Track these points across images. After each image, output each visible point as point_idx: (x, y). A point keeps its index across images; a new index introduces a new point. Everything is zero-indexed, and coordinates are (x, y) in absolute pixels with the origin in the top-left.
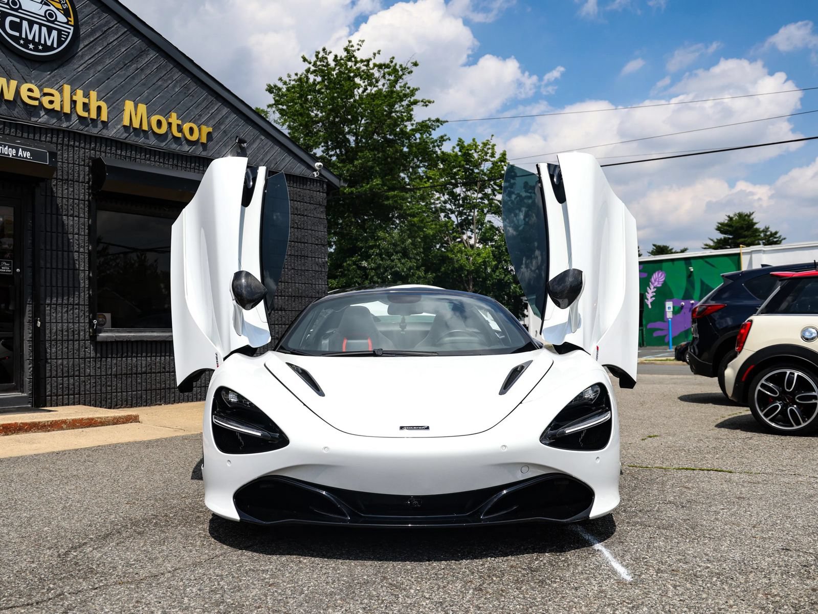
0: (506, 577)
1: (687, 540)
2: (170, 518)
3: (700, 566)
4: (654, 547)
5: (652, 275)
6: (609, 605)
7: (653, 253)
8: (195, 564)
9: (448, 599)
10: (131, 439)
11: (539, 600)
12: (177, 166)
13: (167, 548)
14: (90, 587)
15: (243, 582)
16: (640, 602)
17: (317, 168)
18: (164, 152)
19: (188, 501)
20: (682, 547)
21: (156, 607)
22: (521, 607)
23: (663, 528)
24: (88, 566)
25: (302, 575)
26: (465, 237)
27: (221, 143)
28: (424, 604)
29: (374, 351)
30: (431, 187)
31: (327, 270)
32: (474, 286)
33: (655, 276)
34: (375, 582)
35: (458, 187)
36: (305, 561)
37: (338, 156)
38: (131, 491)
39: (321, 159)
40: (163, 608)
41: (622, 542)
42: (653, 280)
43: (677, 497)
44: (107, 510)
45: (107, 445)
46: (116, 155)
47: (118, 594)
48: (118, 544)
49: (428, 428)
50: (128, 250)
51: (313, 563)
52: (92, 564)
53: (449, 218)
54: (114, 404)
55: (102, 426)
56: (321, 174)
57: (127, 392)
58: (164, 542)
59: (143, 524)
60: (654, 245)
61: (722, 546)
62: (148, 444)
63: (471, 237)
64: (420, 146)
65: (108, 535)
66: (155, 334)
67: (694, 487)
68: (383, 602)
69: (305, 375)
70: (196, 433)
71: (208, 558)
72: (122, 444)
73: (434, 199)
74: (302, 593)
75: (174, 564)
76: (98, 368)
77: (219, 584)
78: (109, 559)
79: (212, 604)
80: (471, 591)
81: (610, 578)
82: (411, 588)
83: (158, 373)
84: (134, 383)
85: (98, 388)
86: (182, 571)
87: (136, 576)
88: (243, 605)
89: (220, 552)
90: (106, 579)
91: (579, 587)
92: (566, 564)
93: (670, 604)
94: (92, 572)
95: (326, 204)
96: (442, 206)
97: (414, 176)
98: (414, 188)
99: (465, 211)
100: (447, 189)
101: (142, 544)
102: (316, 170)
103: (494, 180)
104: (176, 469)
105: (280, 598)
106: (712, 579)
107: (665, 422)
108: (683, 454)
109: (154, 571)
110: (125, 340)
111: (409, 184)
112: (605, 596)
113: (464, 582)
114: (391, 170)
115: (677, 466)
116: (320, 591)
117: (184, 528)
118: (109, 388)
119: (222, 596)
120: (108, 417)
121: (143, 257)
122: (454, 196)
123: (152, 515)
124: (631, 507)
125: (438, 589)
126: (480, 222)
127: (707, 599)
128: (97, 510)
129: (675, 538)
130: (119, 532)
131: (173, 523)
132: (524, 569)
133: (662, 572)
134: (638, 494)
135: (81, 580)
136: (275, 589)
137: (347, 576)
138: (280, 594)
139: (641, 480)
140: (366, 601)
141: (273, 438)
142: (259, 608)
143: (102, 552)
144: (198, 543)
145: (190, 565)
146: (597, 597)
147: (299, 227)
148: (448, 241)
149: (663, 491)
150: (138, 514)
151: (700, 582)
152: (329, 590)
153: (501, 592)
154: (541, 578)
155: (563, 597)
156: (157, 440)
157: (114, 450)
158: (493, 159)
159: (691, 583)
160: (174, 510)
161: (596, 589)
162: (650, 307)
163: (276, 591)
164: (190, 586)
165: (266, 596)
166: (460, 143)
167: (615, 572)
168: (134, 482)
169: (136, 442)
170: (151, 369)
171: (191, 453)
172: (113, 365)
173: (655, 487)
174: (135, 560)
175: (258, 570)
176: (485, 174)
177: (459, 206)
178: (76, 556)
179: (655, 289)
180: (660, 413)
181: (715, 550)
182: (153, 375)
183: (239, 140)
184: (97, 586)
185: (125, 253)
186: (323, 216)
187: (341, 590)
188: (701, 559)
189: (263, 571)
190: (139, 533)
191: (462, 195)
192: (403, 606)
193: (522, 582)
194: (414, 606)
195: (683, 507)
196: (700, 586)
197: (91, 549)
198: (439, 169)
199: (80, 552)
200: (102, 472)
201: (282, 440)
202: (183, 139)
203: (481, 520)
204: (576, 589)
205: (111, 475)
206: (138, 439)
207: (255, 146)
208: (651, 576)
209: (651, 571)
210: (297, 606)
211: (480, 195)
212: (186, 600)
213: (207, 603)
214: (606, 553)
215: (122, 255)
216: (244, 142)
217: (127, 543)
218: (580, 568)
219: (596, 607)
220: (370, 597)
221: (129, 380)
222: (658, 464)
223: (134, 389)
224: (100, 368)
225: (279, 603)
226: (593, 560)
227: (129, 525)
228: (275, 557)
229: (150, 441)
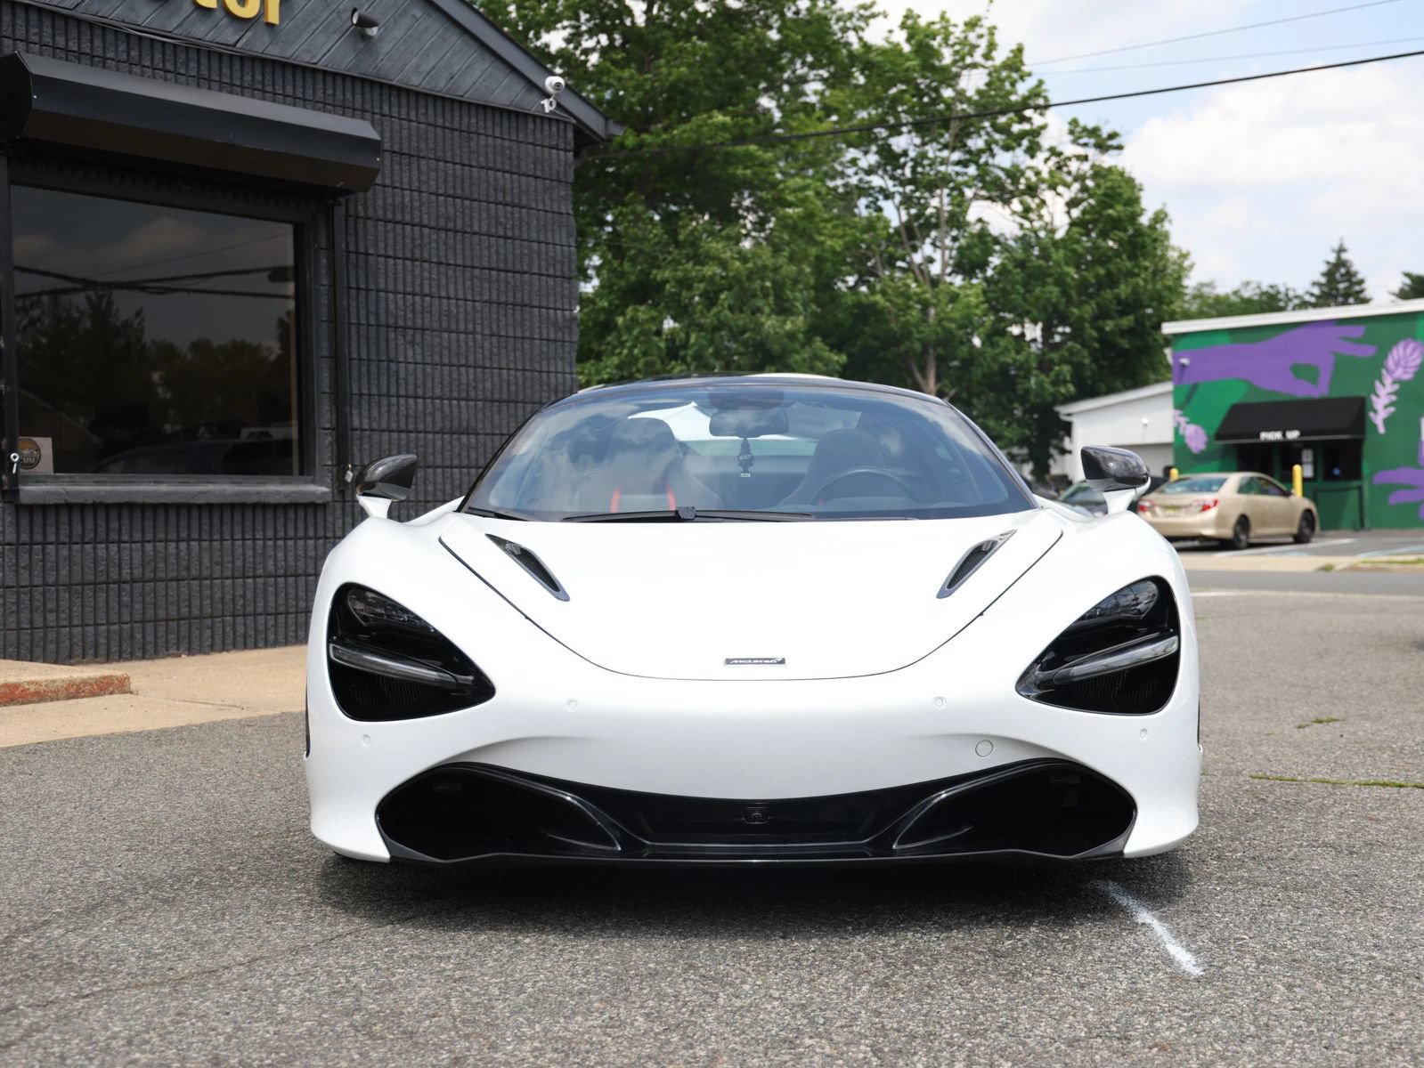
0: (942, 965)
1: (1342, 912)
2: (230, 873)
3: (1354, 955)
4: (1265, 921)
5: (1390, 349)
6: (1144, 1012)
7: (1404, 295)
8: (295, 951)
9: (818, 1000)
10: (117, 728)
11: (1001, 1002)
12: (210, 80)
13: (232, 925)
14: (73, 994)
15: (398, 977)
16: (1209, 1009)
17: (550, 90)
18: (175, 45)
19: (266, 844)
20: (1328, 922)
21: (219, 1021)
22: (964, 1012)
23: (1295, 890)
24: (60, 960)
25: (520, 964)
26: (917, 258)
27: (314, 26)
28: (769, 1007)
29: (676, 512)
30: (834, 133)
31: (576, 338)
32: (938, 379)
33: (1398, 352)
34: (672, 972)
35: (900, 133)
36: (527, 940)
37: (604, 52)
38: (133, 827)
39: (564, 57)
40: (236, 1022)
41: (1199, 912)
42: (1390, 362)
43: (1344, 837)
44: (85, 863)
45: (61, 741)
46: (55, 48)
47: (136, 1003)
48: (120, 921)
49: (782, 662)
50: (70, 285)
51: (544, 943)
52: (68, 956)
53: (879, 210)
54: (64, 653)
55: (40, 701)
56: (559, 106)
57: (96, 625)
58: (224, 914)
59: (171, 886)
60: (1408, 275)
61: (1415, 922)
62: (160, 737)
63: (933, 255)
64: (808, 30)
65: (94, 907)
66: (163, 488)
67: (1389, 819)
68: (685, 1004)
69: (527, 559)
70: (271, 713)
71: (321, 939)
72: (97, 738)
73: (841, 164)
74: (521, 991)
75: (250, 950)
76: (24, 568)
77: (348, 981)
78: (106, 947)
79: (337, 1012)
80: (865, 988)
81: (1156, 969)
82: (744, 982)
83: (172, 580)
84: (114, 604)
85: (25, 615)
86: (268, 962)
87: (171, 973)
88: (402, 1014)
89: (347, 929)
90: (104, 981)
91: (1089, 984)
92: (1069, 947)
93: (1271, 1014)
94: (72, 969)
95: (571, 179)
96: (860, 180)
97: (794, 105)
98: (791, 138)
99: (918, 194)
100: (876, 139)
101: (174, 920)
102: (547, 96)
103: (993, 116)
104: (233, 783)
105: (476, 1000)
106: (1373, 977)
107: (1365, 693)
108: (1385, 756)
109: (208, 964)
110: (90, 501)
111: (779, 125)
112: (1140, 999)
113: (855, 972)
114: (738, 88)
115: (1363, 779)
116: (557, 988)
117: (263, 890)
118: (51, 617)
119: (357, 1000)
120: (54, 681)
121: (104, 304)
122: (890, 159)
123: (189, 869)
124: (1235, 851)
125: (799, 984)
126: (956, 220)
127: (1351, 1009)
128: (59, 864)
129: (1316, 907)
130: (119, 901)
131: (238, 882)
132: (980, 953)
133: (1270, 962)
134: (1258, 827)
135: (50, 984)
136: (465, 987)
137: (614, 964)
138: (477, 994)
139: (1273, 802)
140: (651, 1003)
141: (461, 687)
142: (434, 1016)
143: (86, 936)
144: (298, 915)
145: (283, 952)
146: (1120, 1000)
147: (510, 234)
148: (874, 267)
149: (1316, 824)
150: (159, 869)
151: (1346, 982)
152: (578, 985)
153: (926, 989)
154: (1012, 968)
155: (1052, 999)
156: (180, 730)
157: (78, 750)
158: (989, 63)
159: (1326, 982)
160: (238, 859)
161: (1124, 986)
162: (1382, 430)
163: (468, 990)
164: (289, 985)
165: (447, 997)
166: (910, 23)
167: (1169, 961)
168: (138, 811)
169: (129, 734)
170: (155, 570)
171: (264, 753)
172: (61, 562)
173: (1302, 815)
174: (162, 947)
175: (428, 957)
176: (969, 100)
177: (903, 183)
178: (32, 944)
179: (1396, 387)
180: (1359, 674)
181: (1397, 929)
182: (161, 585)
183: (360, 19)
184: (87, 992)
185: (54, 293)
186: (567, 207)
187: (602, 987)
188: (1360, 943)
189: (440, 958)
190: (165, 901)
191: (912, 154)
192: (726, 1012)
193: (973, 973)
194: (749, 1011)
195: (1351, 853)
196: (1344, 987)
197: (62, 931)
198: (857, 86)
199: (39, 938)
200: (58, 794)
201: (481, 689)
202: (220, 14)
203: (893, 853)
204: (1082, 987)
205: (80, 798)
206: (134, 727)
207: (398, 33)
208: (1246, 969)
209: (1248, 960)
210: (513, 1013)
211: (956, 156)
212: (282, 1008)
213: (325, 1012)
214: (1160, 929)
215: (45, 299)
216: (372, 24)
217: (140, 918)
218: (1098, 954)
219: (1116, 1015)
220: (661, 996)
221: (102, 597)
222: (1322, 772)
223: (114, 618)
224: (30, 568)
225: (474, 1009)
226: (1128, 940)
227: (140, 889)
228: (463, 935)
229: (163, 732)
